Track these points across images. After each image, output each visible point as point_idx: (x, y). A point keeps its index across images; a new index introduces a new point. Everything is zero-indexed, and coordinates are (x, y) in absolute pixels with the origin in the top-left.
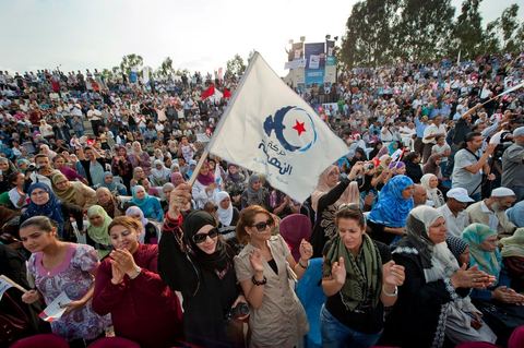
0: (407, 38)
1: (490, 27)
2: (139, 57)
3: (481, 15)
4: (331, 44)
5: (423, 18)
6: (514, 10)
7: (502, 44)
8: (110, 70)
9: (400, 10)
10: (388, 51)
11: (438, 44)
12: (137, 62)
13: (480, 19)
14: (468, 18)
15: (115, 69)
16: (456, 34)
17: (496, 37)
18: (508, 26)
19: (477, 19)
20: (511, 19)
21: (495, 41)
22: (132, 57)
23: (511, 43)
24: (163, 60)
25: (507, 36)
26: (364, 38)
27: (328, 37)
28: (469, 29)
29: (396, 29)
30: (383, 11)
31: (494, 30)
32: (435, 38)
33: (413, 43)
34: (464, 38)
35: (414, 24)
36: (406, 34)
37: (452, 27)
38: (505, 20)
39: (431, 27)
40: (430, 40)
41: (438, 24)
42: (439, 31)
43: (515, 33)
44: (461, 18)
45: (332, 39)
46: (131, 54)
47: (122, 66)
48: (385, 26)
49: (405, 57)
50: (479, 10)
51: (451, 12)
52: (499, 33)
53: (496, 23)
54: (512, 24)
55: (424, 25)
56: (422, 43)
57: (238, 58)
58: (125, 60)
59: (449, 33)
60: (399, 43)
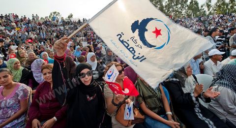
0: (171, 9)
1: (202, 7)
2: (58, 13)
3: (198, 2)
5: (176, 2)
7: (207, 13)
11: (183, 12)
12: (57, 15)
14: (194, 3)
15: (46, 17)
16: (190, 8)
18: (209, 6)
19: (196, 3)
21: (205, 12)
22: (55, 13)
23: (210, 12)
25: (209, 10)
28: (194, 7)
29: (166, 6)
31: (204, 7)
32: (182, 10)
34: (192, 10)
35: (173, 4)
36: (170, 8)
37: (187, 6)
38: (207, 4)
39: (179, 6)
40: (180, 10)
41: (182, 5)
42: (183, 7)
43: (211, 9)
44: (191, 3)
47: (50, 17)
48: (161, 5)
52: (206, 9)
53: (204, 5)
54: (210, 5)
55: (177, 5)
56: (177, 11)
58: (51, 14)
59: (187, 8)
60: (168, 11)
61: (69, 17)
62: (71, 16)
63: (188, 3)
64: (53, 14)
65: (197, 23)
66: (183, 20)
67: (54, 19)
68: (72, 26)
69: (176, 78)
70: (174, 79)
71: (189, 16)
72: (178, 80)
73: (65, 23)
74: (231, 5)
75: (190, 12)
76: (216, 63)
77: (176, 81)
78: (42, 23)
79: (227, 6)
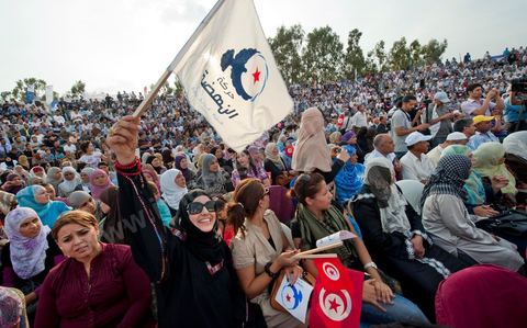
0: (314, 64)
1: (369, 56)
2: (42, 82)
3: (361, 48)
5: (323, 49)
6: (382, 44)
7: (379, 68)
9: (305, 44)
10: (301, 74)
11: (337, 68)
12: (39, 86)
13: (361, 51)
14: (354, 49)
15: (5, 95)
16: (348, 60)
17: (374, 62)
18: (380, 55)
19: (359, 51)
20: (381, 50)
21: (374, 66)
22: (32, 81)
23: (384, 67)
25: (381, 63)
28: (356, 59)
29: (304, 58)
30: (291, 44)
31: (372, 57)
32: (334, 64)
33: (319, 67)
34: (354, 64)
35: (317, 53)
36: (312, 61)
37: (344, 56)
38: (378, 51)
39: (329, 56)
40: (331, 65)
41: (333, 54)
42: (336, 58)
44: (349, 50)
46: (30, 78)
47: (16, 91)
48: (295, 55)
49: (315, 78)
50: (359, 45)
51: (341, 46)
52: (376, 60)
53: (373, 52)
54: (382, 54)
55: (324, 54)
56: (326, 67)
58: (20, 85)
59: (342, 60)
60: (309, 67)
61: (74, 90)
62: (80, 88)
63: (345, 51)
64: (25, 85)
66: (339, 85)
67: (28, 97)
68: (89, 113)
69: (369, 192)
70: (367, 196)
71: (349, 75)
72: (372, 195)
73: (65, 107)
74: (414, 52)
75: (349, 67)
76: (419, 157)
77: (371, 198)
79: (409, 55)
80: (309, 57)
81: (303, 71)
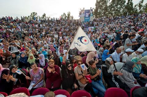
0: (113, 9)
1: (135, 6)
2: (36, 13)
3: (133, 3)
4: (92, 10)
5: (117, 3)
6: (142, 1)
7: (139, 11)
8: (27, 17)
9: (111, 1)
10: (107, 13)
11: (121, 11)
12: (35, 14)
13: (133, 4)
14: (130, 3)
15: (29, 17)
17: (137, 9)
18: (140, 6)
20: (141, 4)
21: (137, 10)
22: (34, 13)
23: (141, 11)
24: (43, 14)
25: (140, 9)
26: (100, 9)
27: (91, 8)
28: (130, 7)
29: (109, 6)
30: (106, 1)
31: (136, 7)
33: (114, 10)
34: (128, 9)
35: (114, 5)
37: (125, 6)
39: (119, 6)
40: (119, 10)
41: (121, 5)
42: (121, 7)
43: (142, 8)
44: (127, 3)
45: (92, 9)
46: (34, 12)
47: (31, 16)
48: (106, 5)
49: (112, 14)
50: (132, 1)
51: (125, 2)
52: (138, 8)
53: (137, 5)
54: (141, 5)
55: (117, 5)
56: (117, 10)
57: (64, 14)
58: (32, 14)
60: (110, 10)
63: (126, 4)
64: (33, 14)
65: (129, 20)
66: (120, 18)
67: (34, 18)
71: (125, 14)
73: (43, 22)
75: (126, 10)
78: (28, 22)
80: (111, 6)
81: (108, 11)
